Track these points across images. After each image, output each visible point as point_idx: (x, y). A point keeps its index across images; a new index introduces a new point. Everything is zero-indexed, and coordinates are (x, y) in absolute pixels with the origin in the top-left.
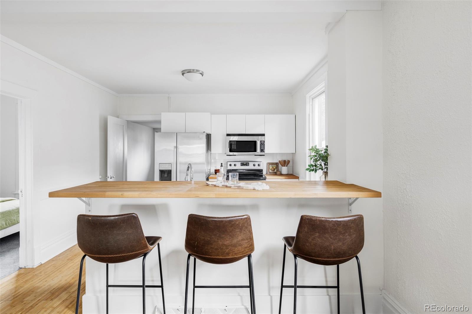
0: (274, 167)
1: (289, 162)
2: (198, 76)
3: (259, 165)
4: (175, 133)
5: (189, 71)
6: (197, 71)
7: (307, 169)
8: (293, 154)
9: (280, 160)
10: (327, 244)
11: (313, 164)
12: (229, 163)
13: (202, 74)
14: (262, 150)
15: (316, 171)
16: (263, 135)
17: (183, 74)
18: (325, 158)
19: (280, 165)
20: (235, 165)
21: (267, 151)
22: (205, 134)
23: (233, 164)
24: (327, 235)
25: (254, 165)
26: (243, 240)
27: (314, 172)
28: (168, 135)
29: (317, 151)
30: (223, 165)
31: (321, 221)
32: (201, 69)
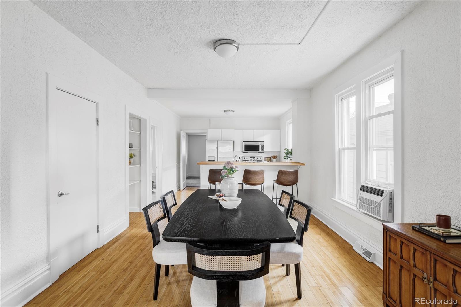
0: (269, 160)
1: (277, 156)
2: (231, 113)
3: (260, 158)
4: (216, 140)
5: (228, 111)
6: (232, 110)
7: (283, 158)
8: (280, 152)
9: (272, 155)
10: (286, 178)
11: (286, 155)
12: (243, 157)
13: (234, 112)
14: (262, 150)
15: (287, 159)
16: (263, 142)
17: (224, 112)
18: (291, 153)
19: (272, 158)
20: (247, 158)
21: (265, 150)
22: (232, 141)
23: (246, 157)
24: (286, 176)
25: (258, 158)
26: (261, 177)
27: (286, 159)
28: (212, 141)
29: (287, 150)
30: (240, 158)
31: (285, 171)
32: (233, 110)
